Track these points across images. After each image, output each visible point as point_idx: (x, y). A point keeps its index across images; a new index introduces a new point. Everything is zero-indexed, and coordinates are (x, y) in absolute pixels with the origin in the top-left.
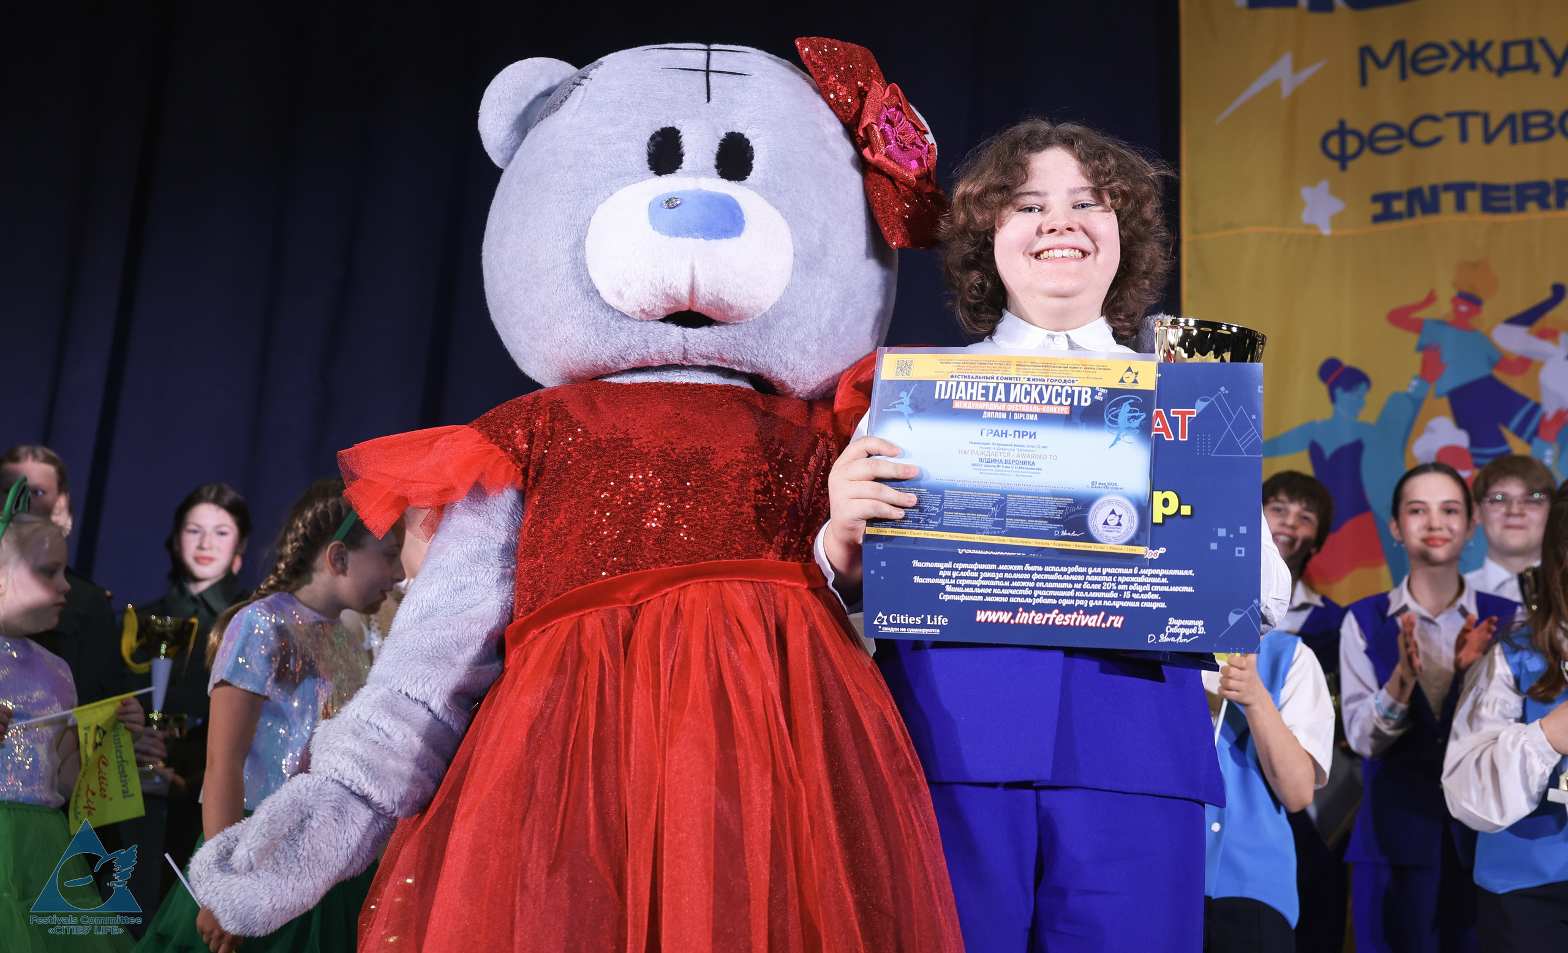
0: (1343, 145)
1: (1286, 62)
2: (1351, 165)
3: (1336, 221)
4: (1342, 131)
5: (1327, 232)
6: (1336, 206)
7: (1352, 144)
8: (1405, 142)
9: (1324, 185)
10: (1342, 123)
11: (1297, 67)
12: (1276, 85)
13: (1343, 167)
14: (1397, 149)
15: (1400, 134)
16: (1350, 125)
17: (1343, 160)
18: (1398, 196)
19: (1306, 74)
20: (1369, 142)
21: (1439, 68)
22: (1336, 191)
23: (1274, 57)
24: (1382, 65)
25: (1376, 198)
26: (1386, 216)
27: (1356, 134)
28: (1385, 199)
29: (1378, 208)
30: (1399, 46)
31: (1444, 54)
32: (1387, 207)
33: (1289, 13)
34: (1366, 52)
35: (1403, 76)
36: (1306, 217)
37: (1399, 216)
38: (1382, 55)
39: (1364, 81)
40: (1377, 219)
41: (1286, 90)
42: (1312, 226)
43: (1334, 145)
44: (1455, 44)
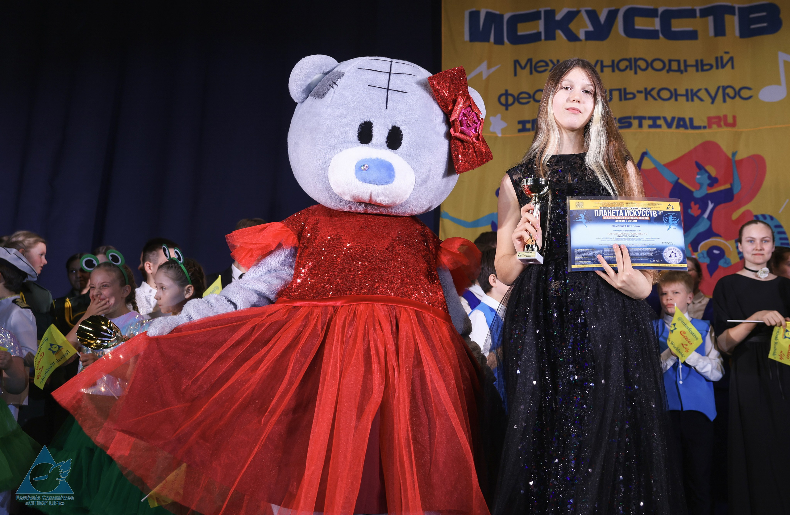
0: (507, 100)
1: (484, 65)
2: (510, 108)
3: (503, 131)
4: (506, 94)
5: (500, 135)
6: (504, 125)
7: (510, 100)
8: (531, 100)
9: (499, 116)
10: (506, 91)
11: (489, 67)
12: (480, 74)
13: (507, 109)
14: (528, 102)
15: (530, 97)
16: (509, 92)
17: (507, 106)
18: (528, 122)
19: (493, 70)
20: (517, 99)
21: (545, 70)
22: (503, 119)
23: (480, 63)
24: (523, 68)
25: (519, 122)
26: (524, 130)
27: (512, 95)
28: (523, 123)
29: (520, 126)
30: (530, 60)
31: (547, 65)
32: (524, 126)
33: (486, 44)
34: (516, 62)
35: (531, 73)
36: (491, 129)
37: (528, 130)
38: (523, 64)
39: (515, 74)
40: (520, 131)
41: (484, 77)
42: (494, 133)
43: (503, 99)
44: (551, 61)
